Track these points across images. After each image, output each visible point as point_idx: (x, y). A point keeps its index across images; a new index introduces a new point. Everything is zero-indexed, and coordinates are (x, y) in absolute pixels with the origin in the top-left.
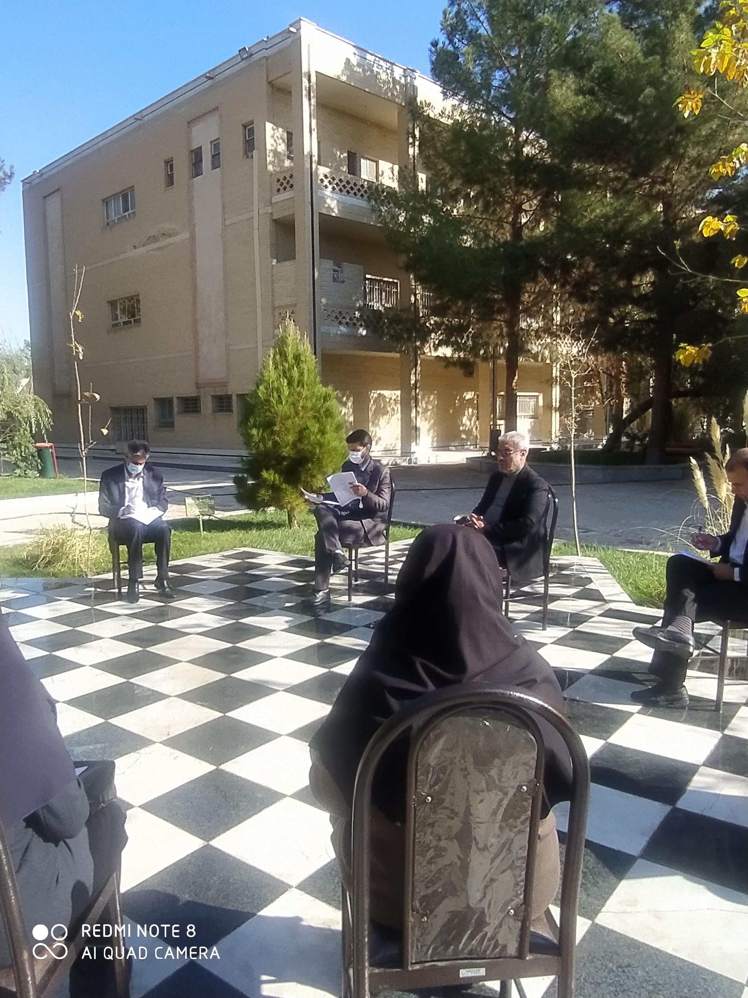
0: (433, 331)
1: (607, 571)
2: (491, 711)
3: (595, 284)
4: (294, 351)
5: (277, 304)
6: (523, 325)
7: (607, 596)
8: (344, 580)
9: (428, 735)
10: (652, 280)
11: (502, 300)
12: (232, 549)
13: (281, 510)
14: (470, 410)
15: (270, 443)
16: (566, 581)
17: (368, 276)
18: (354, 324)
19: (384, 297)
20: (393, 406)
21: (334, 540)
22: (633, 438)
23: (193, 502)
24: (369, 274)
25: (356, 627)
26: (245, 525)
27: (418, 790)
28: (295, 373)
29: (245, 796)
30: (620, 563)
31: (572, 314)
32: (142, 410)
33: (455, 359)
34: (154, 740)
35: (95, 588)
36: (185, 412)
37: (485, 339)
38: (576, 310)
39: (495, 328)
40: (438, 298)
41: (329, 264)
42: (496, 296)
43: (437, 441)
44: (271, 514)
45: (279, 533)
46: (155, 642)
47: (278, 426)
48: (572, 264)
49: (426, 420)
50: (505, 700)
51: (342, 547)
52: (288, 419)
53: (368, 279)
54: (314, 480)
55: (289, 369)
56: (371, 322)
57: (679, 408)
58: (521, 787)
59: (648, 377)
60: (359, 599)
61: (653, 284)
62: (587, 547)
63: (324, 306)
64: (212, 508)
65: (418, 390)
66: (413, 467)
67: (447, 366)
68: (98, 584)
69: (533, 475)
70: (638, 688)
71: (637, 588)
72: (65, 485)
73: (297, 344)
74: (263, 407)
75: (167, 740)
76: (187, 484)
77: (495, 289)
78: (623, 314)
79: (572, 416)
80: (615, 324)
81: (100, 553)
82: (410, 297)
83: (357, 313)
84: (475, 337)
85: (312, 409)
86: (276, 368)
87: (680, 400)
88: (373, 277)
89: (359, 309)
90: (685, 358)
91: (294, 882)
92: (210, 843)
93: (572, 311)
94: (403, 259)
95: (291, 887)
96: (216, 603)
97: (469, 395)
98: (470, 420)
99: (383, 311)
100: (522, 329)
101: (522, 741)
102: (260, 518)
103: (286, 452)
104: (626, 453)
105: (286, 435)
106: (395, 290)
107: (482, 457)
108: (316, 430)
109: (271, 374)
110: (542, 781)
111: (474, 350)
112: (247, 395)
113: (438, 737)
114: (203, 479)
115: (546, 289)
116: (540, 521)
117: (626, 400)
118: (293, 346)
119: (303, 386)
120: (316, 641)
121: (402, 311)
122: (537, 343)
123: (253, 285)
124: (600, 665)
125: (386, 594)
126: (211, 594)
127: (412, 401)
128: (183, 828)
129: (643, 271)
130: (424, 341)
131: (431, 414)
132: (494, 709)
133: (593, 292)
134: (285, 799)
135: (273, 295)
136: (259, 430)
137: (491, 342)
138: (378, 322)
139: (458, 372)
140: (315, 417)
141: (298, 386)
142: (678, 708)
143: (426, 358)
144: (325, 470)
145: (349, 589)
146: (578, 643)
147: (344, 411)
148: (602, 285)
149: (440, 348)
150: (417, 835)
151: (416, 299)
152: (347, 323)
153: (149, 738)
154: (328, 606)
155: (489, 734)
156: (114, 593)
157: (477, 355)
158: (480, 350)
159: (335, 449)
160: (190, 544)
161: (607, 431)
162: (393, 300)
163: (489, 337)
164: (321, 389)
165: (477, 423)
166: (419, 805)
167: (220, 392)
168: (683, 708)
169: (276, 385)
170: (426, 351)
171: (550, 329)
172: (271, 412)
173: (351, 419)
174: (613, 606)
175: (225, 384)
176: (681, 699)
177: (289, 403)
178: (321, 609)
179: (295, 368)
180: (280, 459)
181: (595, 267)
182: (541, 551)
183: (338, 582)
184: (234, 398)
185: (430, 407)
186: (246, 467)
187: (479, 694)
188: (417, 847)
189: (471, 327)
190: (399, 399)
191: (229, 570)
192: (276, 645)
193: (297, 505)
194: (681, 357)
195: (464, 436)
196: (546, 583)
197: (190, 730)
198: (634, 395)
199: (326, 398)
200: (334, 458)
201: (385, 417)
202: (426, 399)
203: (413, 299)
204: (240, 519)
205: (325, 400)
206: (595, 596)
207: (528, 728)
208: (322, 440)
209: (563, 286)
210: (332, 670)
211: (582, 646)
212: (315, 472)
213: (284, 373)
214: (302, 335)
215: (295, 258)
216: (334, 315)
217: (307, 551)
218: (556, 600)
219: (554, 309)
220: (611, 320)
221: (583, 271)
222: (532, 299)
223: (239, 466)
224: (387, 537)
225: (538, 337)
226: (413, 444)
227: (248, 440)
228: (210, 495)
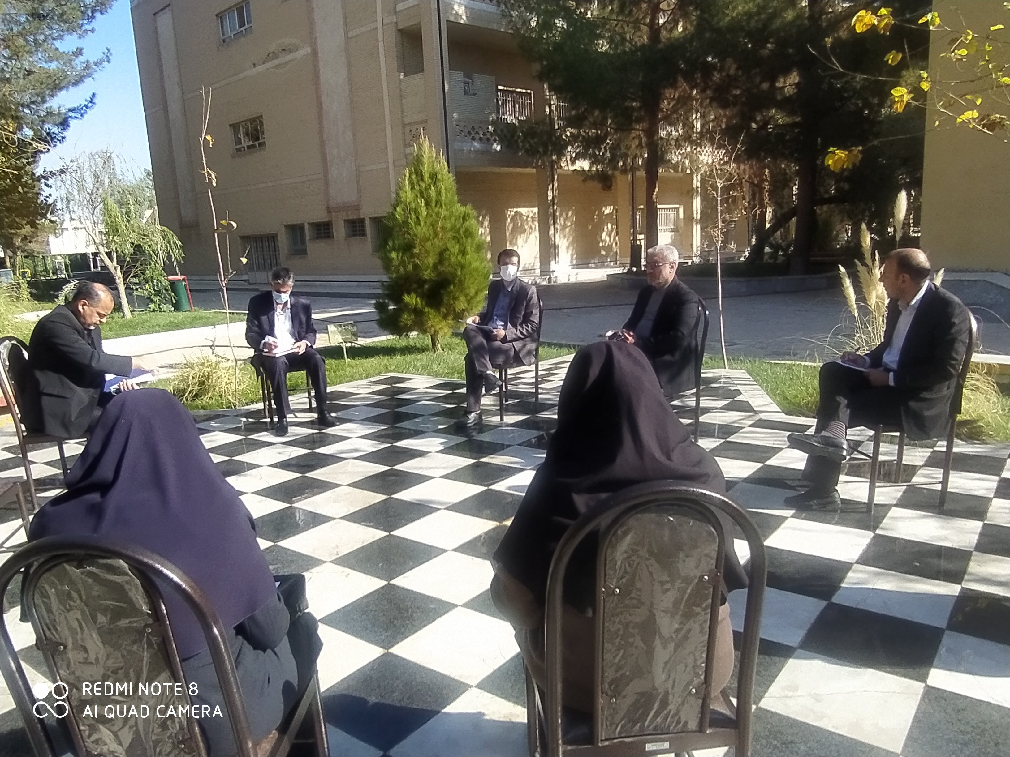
0: (569, 143)
1: (755, 383)
2: (675, 507)
3: (737, 88)
4: (430, 170)
5: (407, 120)
6: (663, 134)
7: (756, 407)
8: (494, 401)
9: (616, 532)
10: (796, 81)
11: (640, 108)
12: (377, 375)
13: (423, 334)
14: (609, 225)
15: (410, 267)
16: (716, 394)
17: (500, 87)
18: (488, 140)
19: (517, 109)
20: (530, 223)
21: (485, 362)
22: (776, 248)
23: (336, 329)
24: (501, 85)
25: (509, 446)
26: (389, 351)
27: (607, 583)
28: (433, 192)
29: (418, 608)
30: (768, 374)
31: (713, 121)
32: (273, 238)
33: (593, 173)
34: (324, 559)
35: (247, 418)
36: (318, 238)
37: (623, 149)
38: (718, 116)
39: (634, 138)
40: (573, 108)
41: (459, 76)
42: (634, 104)
43: (576, 259)
44: (413, 338)
45: (424, 357)
46: (313, 468)
47: (418, 249)
48: (713, 66)
49: (565, 237)
50: (689, 497)
51: (493, 367)
52: (428, 240)
53: (501, 90)
54: (457, 302)
55: (426, 189)
56: (505, 136)
57: (823, 215)
58: (703, 577)
59: (792, 185)
60: (511, 419)
61: (797, 85)
62: (734, 360)
63: (456, 121)
64: (355, 335)
65: (555, 207)
66: (553, 286)
67: (584, 181)
68: (248, 414)
69: (682, 288)
70: (791, 493)
71: (785, 398)
72: (201, 318)
73: (433, 162)
74: (401, 230)
75: (337, 559)
76: (326, 312)
77: (633, 97)
78: (767, 119)
79: (718, 226)
80: (758, 129)
81: (246, 384)
82: (545, 108)
83: (490, 127)
84: (614, 148)
85: (451, 230)
86: (413, 188)
87: (825, 208)
88: (505, 88)
89: (493, 123)
90: (835, 162)
91: (474, 682)
92: (390, 651)
93: (713, 117)
94: (536, 67)
95: (471, 686)
96: (370, 428)
97: (607, 210)
98: (610, 236)
99: (517, 124)
100: (661, 138)
101: (705, 534)
102: (403, 343)
103: (427, 274)
104: (769, 263)
105: (426, 257)
106: (529, 101)
107: (623, 273)
108: (457, 251)
109: (408, 194)
110: (722, 571)
111: (613, 161)
112: (385, 217)
113: (625, 534)
114: (341, 306)
115: (686, 95)
116: (690, 335)
117: (769, 209)
118: (428, 166)
119: (441, 206)
120: (473, 461)
121: (536, 123)
122: (677, 153)
123: (381, 100)
124: (754, 473)
125: (538, 413)
126: (362, 420)
127: (550, 218)
128: (362, 638)
129: (786, 72)
130: (561, 154)
131: (570, 230)
132: (678, 505)
133: (735, 96)
134: (457, 609)
135: (402, 112)
136: (398, 253)
137: (629, 153)
138: (513, 136)
139: (597, 185)
140: (454, 238)
141: (436, 206)
142: (830, 511)
143: (563, 172)
144: (468, 291)
145: (500, 410)
146: (730, 453)
147: (481, 231)
148: (744, 88)
149: (577, 162)
150: (606, 624)
151: (551, 110)
152: (481, 139)
153: (319, 558)
154: (481, 426)
155: (672, 527)
156: (266, 423)
157: (615, 168)
158: (618, 162)
159: (476, 270)
160: (335, 372)
161: (750, 241)
162: (527, 112)
163: (628, 148)
164: (460, 209)
165: (617, 238)
166: (607, 596)
167: (353, 216)
168: (835, 511)
169: (413, 205)
170: (563, 165)
171: (690, 137)
172: (409, 234)
173: (489, 239)
174: (763, 416)
175: (357, 208)
176: (834, 502)
177: (428, 224)
178: (475, 429)
179: (432, 188)
180: (421, 282)
181: (737, 69)
182: (693, 364)
183: (489, 403)
184: (368, 223)
185: (569, 224)
186: (386, 292)
187: (663, 492)
188: (606, 636)
189: (609, 138)
190: (537, 216)
191: (378, 395)
192: (433, 466)
193: (440, 328)
194: (830, 162)
195: (603, 253)
196: (698, 396)
197: (358, 549)
198: (778, 204)
199: (465, 218)
200: (476, 279)
201: (522, 235)
202: (564, 215)
203: (547, 110)
204: (382, 345)
205: (464, 219)
206: (745, 407)
207: (710, 522)
208: (463, 261)
209: (703, 91)
210: (490, 487)
211: (733, 456)
212: (457, 294)
213: (421, 193)
214: (438, 153)
215: (422, 71)
216: (467, 130)
217: (453, 374)
218: (707, 413)
219: (694, 116)
220: (754, 126)
221: (724, 74)
222: (671, 105)
223: (380, 291)
224: (536, 356)
225: (678, 146)
226: (552, 263)
227: (387, 264)
228: (352, 322)
